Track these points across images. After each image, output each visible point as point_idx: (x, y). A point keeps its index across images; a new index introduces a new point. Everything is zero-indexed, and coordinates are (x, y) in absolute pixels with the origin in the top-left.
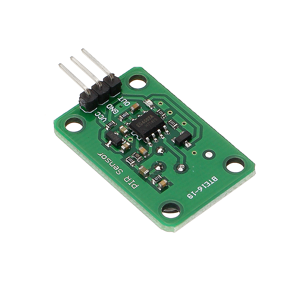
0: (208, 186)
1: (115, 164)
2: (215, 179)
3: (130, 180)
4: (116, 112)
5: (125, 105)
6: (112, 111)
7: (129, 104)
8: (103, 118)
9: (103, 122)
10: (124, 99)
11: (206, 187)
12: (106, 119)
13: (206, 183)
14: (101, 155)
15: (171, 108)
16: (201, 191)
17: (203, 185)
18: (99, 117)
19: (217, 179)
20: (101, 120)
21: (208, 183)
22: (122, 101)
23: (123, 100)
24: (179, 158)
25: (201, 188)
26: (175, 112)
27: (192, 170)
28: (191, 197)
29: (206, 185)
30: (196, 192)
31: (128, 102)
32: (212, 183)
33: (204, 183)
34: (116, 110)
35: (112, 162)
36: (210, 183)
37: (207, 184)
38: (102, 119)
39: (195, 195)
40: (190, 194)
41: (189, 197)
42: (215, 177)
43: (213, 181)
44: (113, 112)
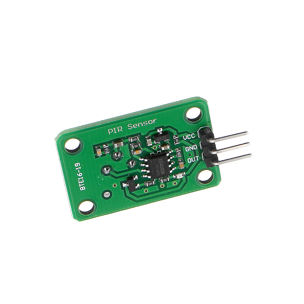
0: (79, 181)
1: (139, 126)
2: (83, 188)
3: (118, 130)
4: (187, 149)
5: (189, 159)
6: (190, 147)
7: (188, 162)
8: (186, 138)
9: (183, 136)
10: (195, 160)
11: (79, 179)
12: (185, 139)
13: (83, 181)
14: (154, 120)
15: (165, 189)
16: (77, 174)
17: (82, 178)
18: (190, 135)
19: (82, 190)
20: (186, 136)
21: (81, 182)
22: (195, 158)
23: (195, 159)
24: (117, 173)
25: (79, 175)
26: (161, 190)
27: (100, 176)
28: (76, 165)
29: (81, 180)
30: (79, 170)
31: (191, 161)
32: (80, 185)
33: (83, 180)
34: (189, 150)
35: (142, 126)
36: (80, 184)
37: (81, 181)
38: (186, 137)
39: (77, 169)
40: (79, 165)
41: (77, 164)
42: (84, 189)
43: (81, 186)
44: (188, 147)
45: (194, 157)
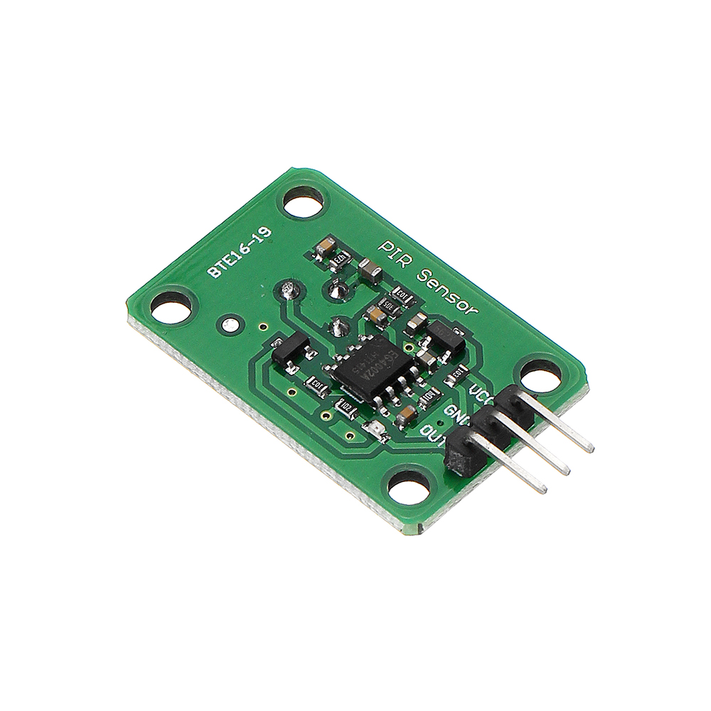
0: (228, 255)
1: (436, 291)
2: (214, 273)
3: (400, 260)
4: (451, 410)
5: (431, 427)
6: (460, 411)
7: (421, 431)
8: (476, 393)
9: (476, 385)
10: (435, 440)
11: (233, 253)
12: (471, 393)
13: (233, 263)
14: (471, 310)
15: (324, 427)
16: (242, 245)
17: (239, 258)
18: (488, 395)
19: (210, 273)
20: (481, 389)
21: (227, 262)
22: (438, 437)
23: (437, 439)
24: (297, 313)
25: (242, 250)
26: (315, 419)
27: (266, 287)
28: (263, 230)
29: (233, 258)
30: (254, 241)
31: (426, 434)
32: (218, 263)
33: (236, 261)
34: (451, 414)
35: (443, 296)
36: (223, 263)
37: (230, 260)
38: (478, 391)
39: (254, 236)
40: (265, 236)
41: (266, 230)
42: (214, 276)
43: (218, 267)
44: (456, 409)
45: (441, 436)
